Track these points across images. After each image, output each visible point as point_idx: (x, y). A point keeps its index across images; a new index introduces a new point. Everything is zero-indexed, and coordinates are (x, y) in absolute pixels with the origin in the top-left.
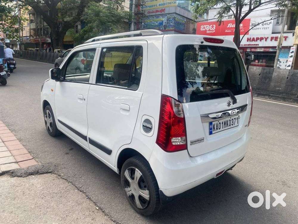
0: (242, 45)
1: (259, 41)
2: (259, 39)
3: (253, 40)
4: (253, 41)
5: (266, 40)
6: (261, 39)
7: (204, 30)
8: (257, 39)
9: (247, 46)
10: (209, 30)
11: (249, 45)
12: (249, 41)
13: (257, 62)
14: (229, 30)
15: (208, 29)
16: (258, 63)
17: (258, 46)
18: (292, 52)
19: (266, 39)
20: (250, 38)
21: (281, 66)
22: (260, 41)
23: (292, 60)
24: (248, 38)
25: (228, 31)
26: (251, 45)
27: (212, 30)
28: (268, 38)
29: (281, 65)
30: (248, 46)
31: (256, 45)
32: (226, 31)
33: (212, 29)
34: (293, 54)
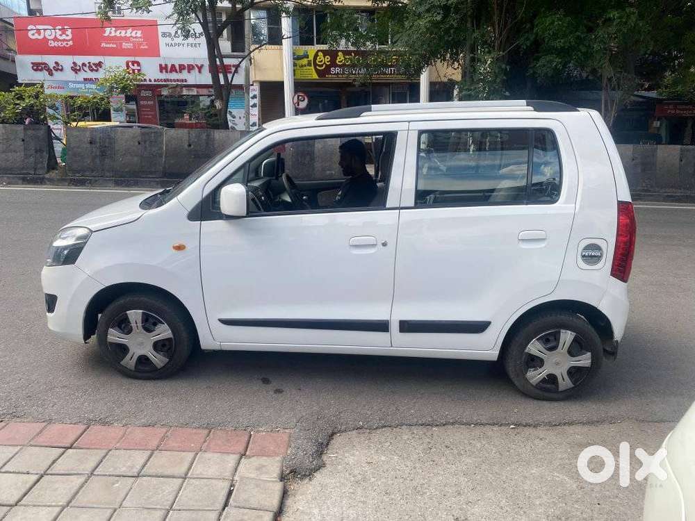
0: (150, 81)
1: (185, 72)
2: (184, 69)
3: (173, 69)
4: (174, 73)
5: (200, 72)
6: (190, 68)
7: (41, 37)
8: (182, 67)
9: (160, 83)
10: (55, 39)
11: (165, 80)
12: (164, 71)
13: (188, 117)
14: (110, 43)
15: (52, 37)
16: (190, 120)
17: (185, 83)
18: (254, 97)
19: (200, 68)
20: (166, 65)
21: (236, 125)
22: (189, 72)
23: (257, 113)
24: (161, 65)
25: (108, 46)
26: (171, 80)
27: (64, 40)
28: (202, 66)
29: (236, 122)
30: (165, 83)
31: (182, 81)
32: (103, 45)
33: (64, 37)
34: (256, 101)
